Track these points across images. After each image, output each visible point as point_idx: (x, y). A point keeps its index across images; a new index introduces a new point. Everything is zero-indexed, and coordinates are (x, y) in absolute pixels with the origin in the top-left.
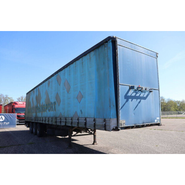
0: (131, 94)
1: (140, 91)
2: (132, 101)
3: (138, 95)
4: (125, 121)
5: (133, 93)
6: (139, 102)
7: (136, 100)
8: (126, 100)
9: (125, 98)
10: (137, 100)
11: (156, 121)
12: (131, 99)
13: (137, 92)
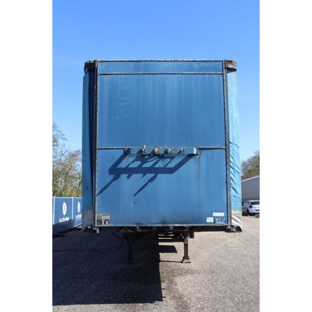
0: (129, 165)
1: (156, 157)
2: (128, 177)
3: (147, 165)
4: (109, 217)
5: (133, 162)
6: (152, 180)
7: (142, 175)
8: (112, 176)
9: (110, 173)
10: (144, 175)
11: (212, 221)
12: (127, 175)
13: (147, 159)
